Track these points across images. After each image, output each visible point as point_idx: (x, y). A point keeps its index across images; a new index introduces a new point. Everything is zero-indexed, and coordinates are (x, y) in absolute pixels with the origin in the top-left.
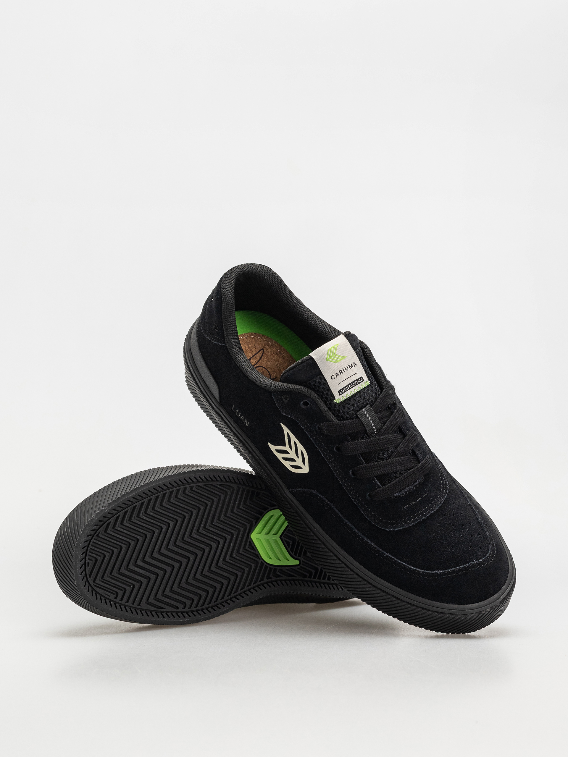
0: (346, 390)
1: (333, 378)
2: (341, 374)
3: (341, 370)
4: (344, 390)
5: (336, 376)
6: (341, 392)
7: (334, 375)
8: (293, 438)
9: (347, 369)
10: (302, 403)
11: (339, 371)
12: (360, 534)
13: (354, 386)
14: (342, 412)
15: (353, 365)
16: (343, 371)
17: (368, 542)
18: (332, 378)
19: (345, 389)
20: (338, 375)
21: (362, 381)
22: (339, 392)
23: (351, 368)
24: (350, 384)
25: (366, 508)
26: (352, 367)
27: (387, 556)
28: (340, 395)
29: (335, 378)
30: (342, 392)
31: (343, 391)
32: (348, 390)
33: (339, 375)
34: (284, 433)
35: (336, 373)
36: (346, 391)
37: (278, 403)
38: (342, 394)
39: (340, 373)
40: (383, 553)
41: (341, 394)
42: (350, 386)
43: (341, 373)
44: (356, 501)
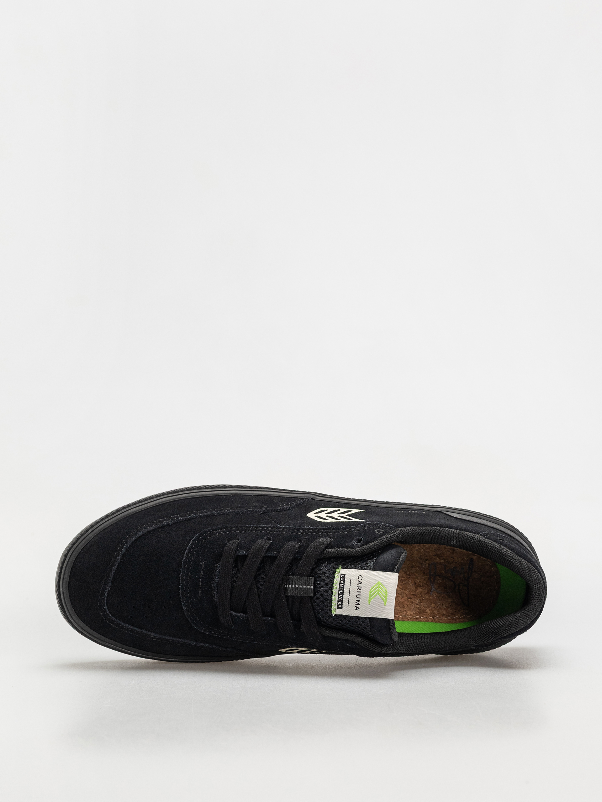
3: (361, 589)
5: (359, 582)
7: (362, 579)
10: (362, 538)
11: (361, 587)
15: (358, 606)
16: (359, 590)
18: (360, 577)
19: (343, 582)
20: (359, 584)
21: (338, 606)
22: (345, 575)
23: (357, 601)
24: (343, 590)
28: (342, 574)
29: (359, 579)
30: (342, 578)
35: (361, 583)
36: (340, 582)
41: (342, 576)
43: (358, 588)
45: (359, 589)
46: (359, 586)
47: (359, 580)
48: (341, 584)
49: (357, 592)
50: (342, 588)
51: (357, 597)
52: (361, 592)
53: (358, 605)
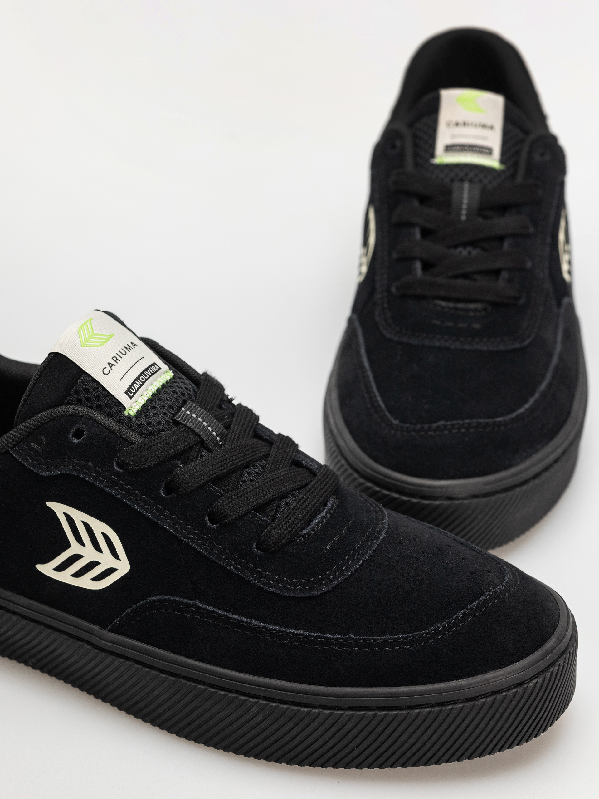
0: (138, 386)
1: (106, 371)
2: (117, 363)
3: (114, 357)
4: (135, 388)
5: (111, 367)
6: (131, 393)
7: (105, 368)
8: (79, 516)
9: (124, 353)
10: (71, 435)
11: (112, 358)
12: (271, 627)
13: (149, 378)
14: (148, 425)
16: (119, 358)
17: (290, 633)
18: (105, 373)
19: (135, 385)
20: (113, 365)
21: (158, 369)
22: (126, 393)
23: (129, 350)
24: (140, 375)
25: (261, 572)
26: (131, 348)
27: (336, 639)
28: (131, 398)
29: (109, 371)
30: (133, 392)
31: (133, 390)
32: (142, 385)
33: (115, 365)
34: (59, 520)
35: (109, 364)
36: (138, 389)
37: (28, 460)
38: (133, 396)
39: (115, 361)
40: (326, 638)
41: (131, 395)
42: (142, 379)
43: (117, 361)
44: (237, 569)
45: (117, 359)
46: (114, 361)
47: (110, 369)
48: (138, 385)
49: (122, 358)
50: (141, 379)
51: (126, 353)
52: (117, 354)
53: (129, 345)
